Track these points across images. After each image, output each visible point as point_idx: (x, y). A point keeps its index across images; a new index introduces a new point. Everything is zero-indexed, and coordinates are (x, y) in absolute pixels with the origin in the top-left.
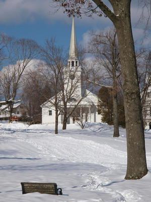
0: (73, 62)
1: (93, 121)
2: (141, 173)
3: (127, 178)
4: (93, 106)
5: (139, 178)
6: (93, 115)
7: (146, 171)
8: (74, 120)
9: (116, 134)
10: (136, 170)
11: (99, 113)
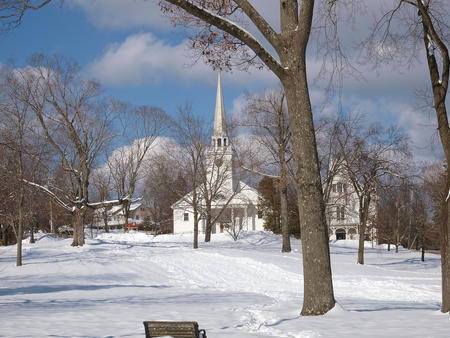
0: (219, 140)
1: (250, 228)
2: (325, 306)
3: (303, 314)
4: (250, 206)
5: (322, 314)
6: (250, 220)
7: (333, 303)
8: (222, 227)
9: (287, 248)
10: (318, 302)
11: (260, 217)
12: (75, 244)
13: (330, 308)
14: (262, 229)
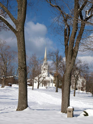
0: (45, 64)
1: (51, 86)
7: (27, 106)
8: (45, 85)
11: (54, 83)
12: (2, 87)
13: (25, 108)
14: (54, 86)
